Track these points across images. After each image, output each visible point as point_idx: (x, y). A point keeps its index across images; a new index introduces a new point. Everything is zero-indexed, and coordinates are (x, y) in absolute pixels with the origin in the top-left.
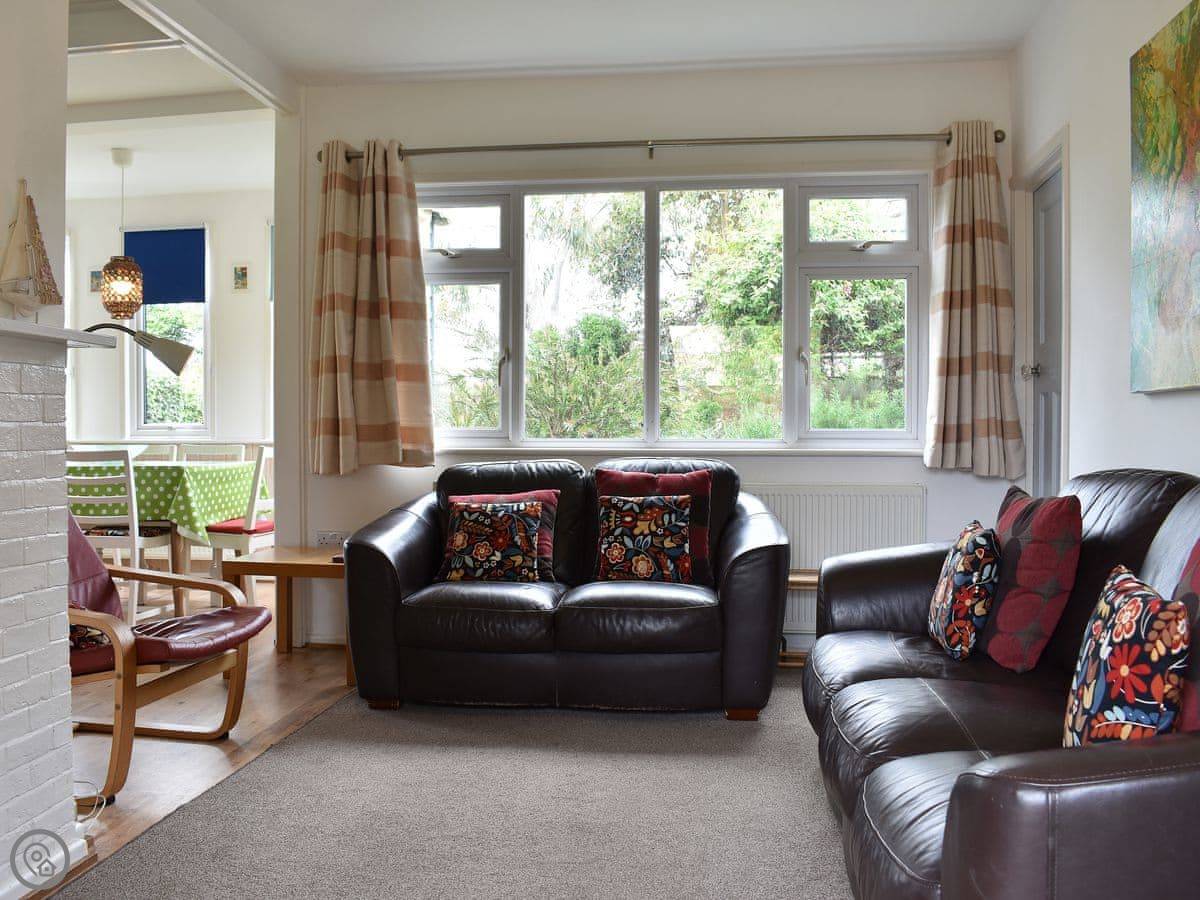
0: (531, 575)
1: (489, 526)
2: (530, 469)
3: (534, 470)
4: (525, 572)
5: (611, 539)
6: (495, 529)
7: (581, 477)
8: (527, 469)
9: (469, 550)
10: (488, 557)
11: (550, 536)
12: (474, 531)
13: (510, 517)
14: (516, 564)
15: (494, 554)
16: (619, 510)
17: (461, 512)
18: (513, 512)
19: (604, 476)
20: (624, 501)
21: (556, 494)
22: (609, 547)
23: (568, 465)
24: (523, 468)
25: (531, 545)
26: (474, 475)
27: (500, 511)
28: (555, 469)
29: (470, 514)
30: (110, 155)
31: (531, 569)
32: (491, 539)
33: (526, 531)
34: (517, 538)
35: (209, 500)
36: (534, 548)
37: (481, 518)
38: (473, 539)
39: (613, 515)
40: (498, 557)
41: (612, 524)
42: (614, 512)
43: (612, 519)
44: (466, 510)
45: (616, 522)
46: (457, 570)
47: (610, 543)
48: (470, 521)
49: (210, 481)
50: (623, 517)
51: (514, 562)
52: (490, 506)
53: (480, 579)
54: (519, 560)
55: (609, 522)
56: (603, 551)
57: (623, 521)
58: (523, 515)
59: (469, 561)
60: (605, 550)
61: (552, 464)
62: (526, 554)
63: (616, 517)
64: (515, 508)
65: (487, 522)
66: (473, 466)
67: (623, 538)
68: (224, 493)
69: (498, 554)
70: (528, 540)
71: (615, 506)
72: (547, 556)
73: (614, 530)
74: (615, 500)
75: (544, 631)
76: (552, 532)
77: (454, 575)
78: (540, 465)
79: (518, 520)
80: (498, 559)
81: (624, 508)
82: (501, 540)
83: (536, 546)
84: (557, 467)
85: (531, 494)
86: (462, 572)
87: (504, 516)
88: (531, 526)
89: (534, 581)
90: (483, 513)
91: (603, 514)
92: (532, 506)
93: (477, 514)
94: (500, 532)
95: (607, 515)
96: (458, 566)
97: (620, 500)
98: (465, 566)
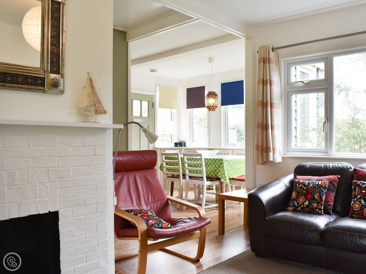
0: (320, 212)
1: (305, 190)
2: (329, 166)
3: (331, 167)
4: (317, 210)
5: (355, 199)
6: (307, 191)
7: (350, 170)
8: (328, 166)
9: (296, 199)
10: (303, 203)
11: (333, 195)
12: (300, 191)
13: (314, 187)
14: (314, 207)
15: (305, 202)
16: (360, 187)
17: (296, 183)
18: (316, 185)
19: (357, 172)
20: (362, 183)
21: (338, 178)
22: (354, 203)
23: (345, 165)
24: (327, 166)
25: (321, 199)
26: (307, 168)
27: (310, 184)
28: (339, 167)
29: (299, 184)
30: (208, 60)
31: (320, 209)
32: (305, 195)
33: (320, 193)
34: (315, 196)
35: (234, 170)
36: (323, 201)
37: (303, 187)
38: (299, 195)
39: (357, 189)
40: (307, 203)
41: (357, 193)
42: (358, 188)
43: (357, 191)
44: (298, 183)
45: (358, 192)
46: (291, 207)
47: (355, 201)
48: (299, 187)
49: (234, 163)
50: (361, 190)
51: (313, 206)
52: (307, 182)
53: (299, 211)
54: (315, 205)
55: (355, 192)
56: (352, 204)
57: (361, 192)
58: (320, 186)
59: (296, 204)
60: (353, 204)
61: (339, 165)
62: (319, 203)
63: (358, 190)
64: (317, 183)
65: (305, 188)
66: (308, 164)
67: (360, 200)
68: (239, 167)
69: (307, 202)
70: (320, 197)
71: (358, 185)
72: (330, 203)
73: (357, 196)
74: (359, 182)
75: (318, 238)
76: (334, 193)
77: (290, 208)
78: (334, 165)
79: (317, 188)
80: (307, 204)
81: (362, 187)
82: (309, 196)
83: (324, 200)
84: (341, 166)
85: (327, 177)
86: (293, 208)
87: (312, 186)
88: (322, 191)
89: (321, 214)
90: (304, 184)
91: (354, 188)
92: (324, 183)
93: (302, 185)
94: (309, 193)
95: (355, 189)
96: (292, 205)
97: (361, 183)
98: (294, 206)
